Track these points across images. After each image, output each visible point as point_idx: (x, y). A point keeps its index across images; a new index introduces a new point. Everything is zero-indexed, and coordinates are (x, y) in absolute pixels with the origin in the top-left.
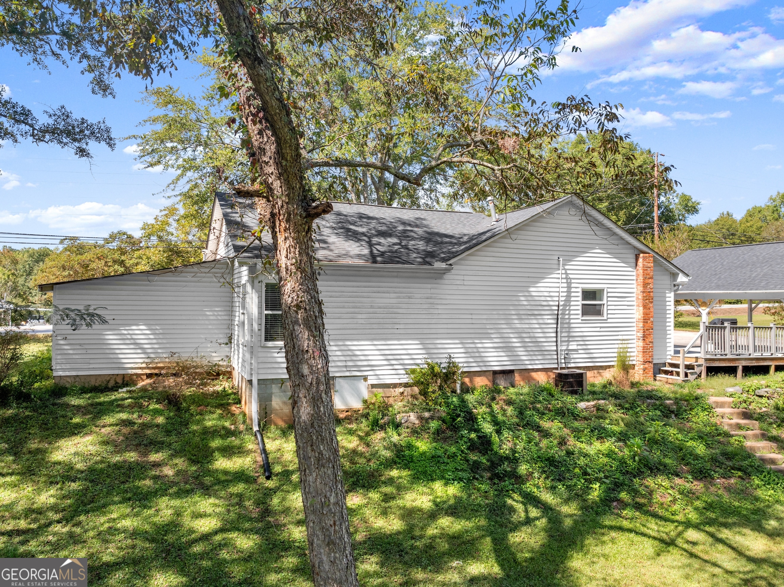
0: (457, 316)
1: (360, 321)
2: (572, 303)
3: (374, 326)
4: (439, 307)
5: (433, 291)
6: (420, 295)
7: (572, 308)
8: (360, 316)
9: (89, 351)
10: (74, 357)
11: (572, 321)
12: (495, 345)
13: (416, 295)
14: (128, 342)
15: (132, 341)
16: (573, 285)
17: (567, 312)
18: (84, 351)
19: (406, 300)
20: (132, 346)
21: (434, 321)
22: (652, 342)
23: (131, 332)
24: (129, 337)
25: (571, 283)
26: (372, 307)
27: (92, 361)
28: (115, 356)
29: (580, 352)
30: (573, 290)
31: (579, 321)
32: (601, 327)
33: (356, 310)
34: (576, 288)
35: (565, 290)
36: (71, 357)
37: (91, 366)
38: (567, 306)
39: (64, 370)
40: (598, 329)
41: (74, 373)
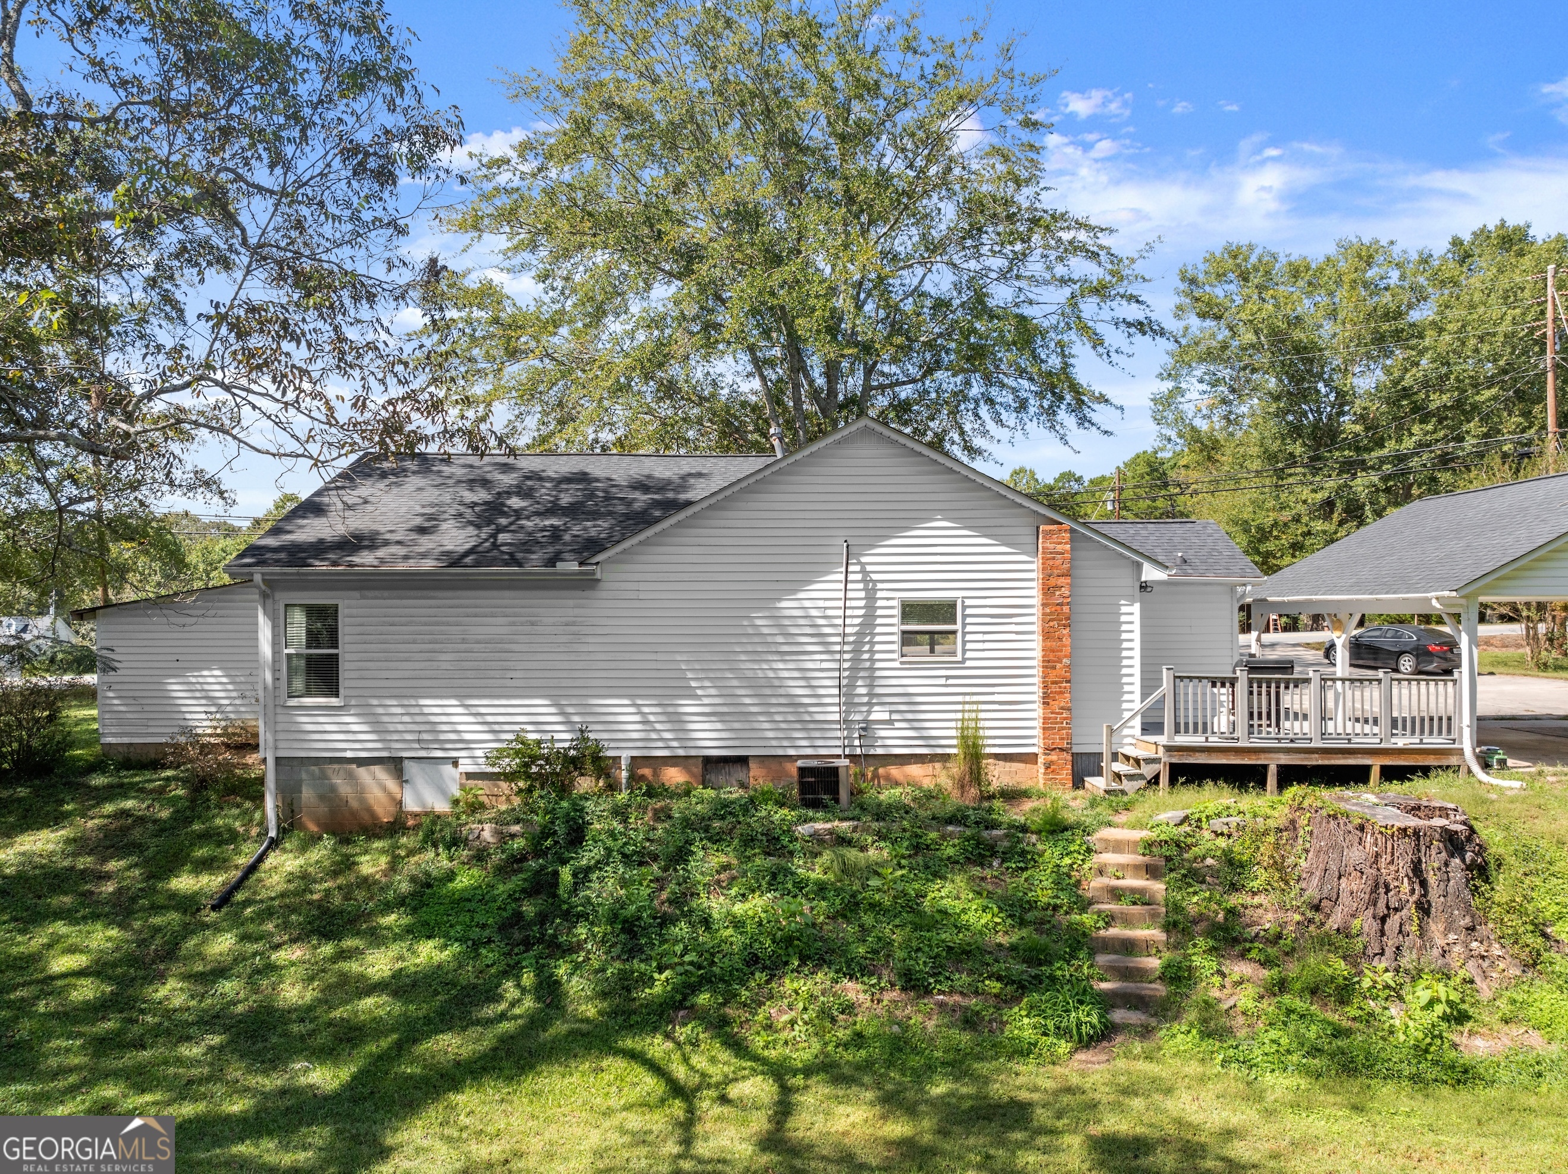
0: (627, 656)
1: (445, 666)
2: (878, 630)
3: (469, 674)
4: (590, 639)
5: (577, 611)
6: (551, 620)
7: (877, 639)
8: (444, 657)
9: (146, 708)
10: (129, 716)
11: (878, 665)
12: (707, 710)
13: (545, 620)
14: (198, 694)
15: (203, 694)
16: (879, 594)
17: (867, 648)
18: (139, 708)
19: (528, 629)
20: (203, 702)
21: (580, 665)
22: (1069, 709)
23: (201, 680)
24: (198, 687)
25: (875, 590)
26: (464, 641)
27: (151, 723)
28: (181, 716)
29: (897, 725)
30: (879, 603)
31: (897, 665)
32: (948, 677)
33: (437, 646)
34: (888, 599)
35: (862, 603)
36: (121, 716)
37: (151, 730)
38: (866, 635)
39: (114, 735)
40: (942, 681)
41: (126, 740)
